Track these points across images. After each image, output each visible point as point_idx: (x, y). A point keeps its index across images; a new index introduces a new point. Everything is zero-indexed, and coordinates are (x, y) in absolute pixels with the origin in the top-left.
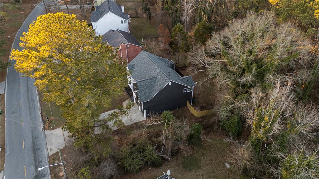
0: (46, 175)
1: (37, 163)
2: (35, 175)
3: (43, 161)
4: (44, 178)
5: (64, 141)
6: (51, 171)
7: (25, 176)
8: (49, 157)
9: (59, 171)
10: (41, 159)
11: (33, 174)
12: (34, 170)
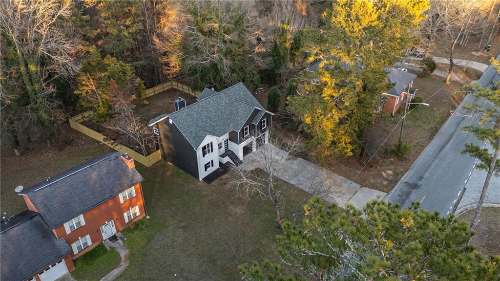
0: (404, 183)
1: (404, 197)
2: (415, 190)
3: (396, 194)
4: (408, 182)
5: (357, 193)
6: (397, 182)
7: (424, 197)
8: (388, 193)
9: (390, 176)
10: (398, 198)
11: (416, 192)
12: (413, 194)
